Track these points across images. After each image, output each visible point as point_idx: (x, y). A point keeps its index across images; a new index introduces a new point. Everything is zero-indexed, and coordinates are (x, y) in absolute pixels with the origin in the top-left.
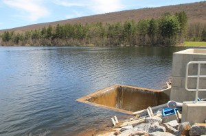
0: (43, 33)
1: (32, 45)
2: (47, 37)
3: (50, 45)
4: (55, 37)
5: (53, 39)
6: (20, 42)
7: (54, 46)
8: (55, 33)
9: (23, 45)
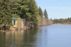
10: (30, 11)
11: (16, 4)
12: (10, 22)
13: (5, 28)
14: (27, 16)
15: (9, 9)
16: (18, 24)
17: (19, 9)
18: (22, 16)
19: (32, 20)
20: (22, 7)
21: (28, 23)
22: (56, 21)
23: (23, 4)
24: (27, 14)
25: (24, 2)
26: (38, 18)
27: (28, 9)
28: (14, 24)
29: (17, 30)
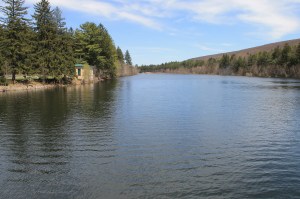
0: (274, 56)
1: (256, 75)
2: (281, 63)
3: (283, 76)
4: (293, 62)
5: (289, 66)
6: (241, 70)
7: (290, 77)
8: (295, 57)
9: (244, 74)
10: (102, 54)
11: (82, 42)
12: (72, 71)
13: (64, 80)
14: (99, 62)
15: (71, 51)
16: (85, 74)
17: (86, 50)
18: (91, 62)
19: (107, 67)
20: (91, 47)
21: (101, 72)
22: (144, 69)
23: (92, 43)
24: (99, 57)
25: (93, 40)
26: (117, 64)
27: (100, 50)
28: (79, 74)
29: (83, 83)
